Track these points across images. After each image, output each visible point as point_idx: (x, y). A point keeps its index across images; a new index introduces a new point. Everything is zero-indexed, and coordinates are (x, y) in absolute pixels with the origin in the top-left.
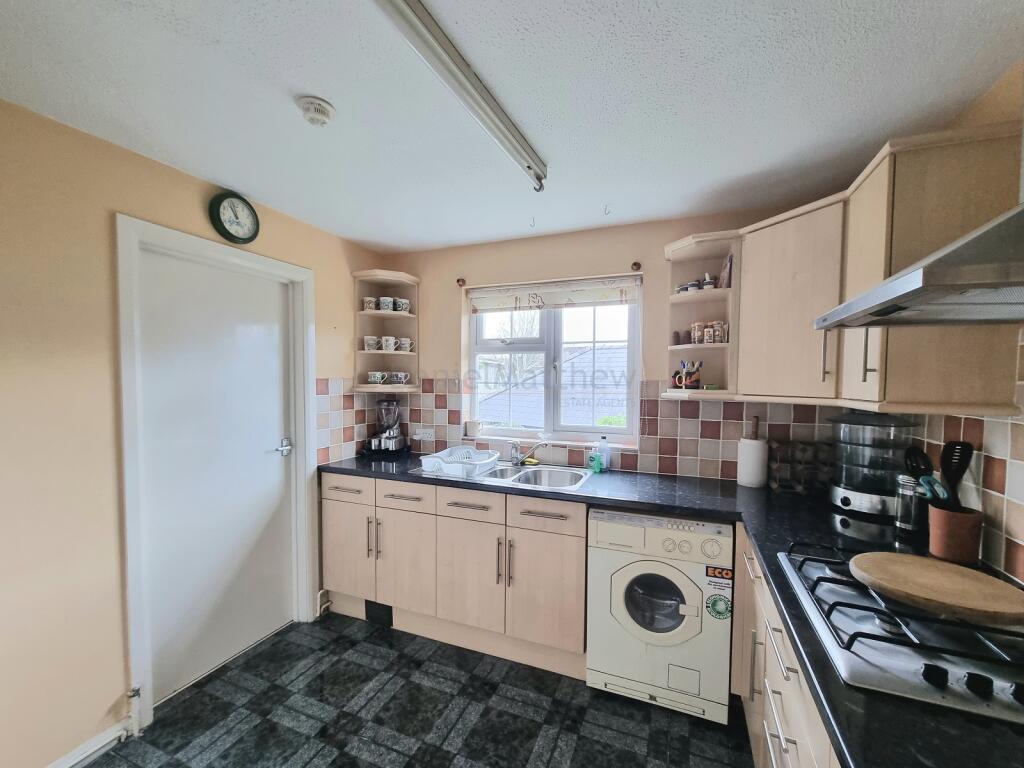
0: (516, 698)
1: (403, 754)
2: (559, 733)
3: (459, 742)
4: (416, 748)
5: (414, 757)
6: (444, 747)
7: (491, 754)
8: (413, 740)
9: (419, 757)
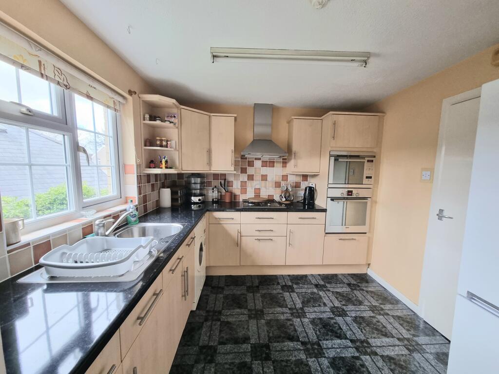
0: (208, 335)
1: (263, 365)
2: (223, 315)
3: (244, 346)
4: (257, 362)
5: (260, 360)
6: (250, 350)
7: (243, 332)
8: (253, 366)
9: (260, 358)
